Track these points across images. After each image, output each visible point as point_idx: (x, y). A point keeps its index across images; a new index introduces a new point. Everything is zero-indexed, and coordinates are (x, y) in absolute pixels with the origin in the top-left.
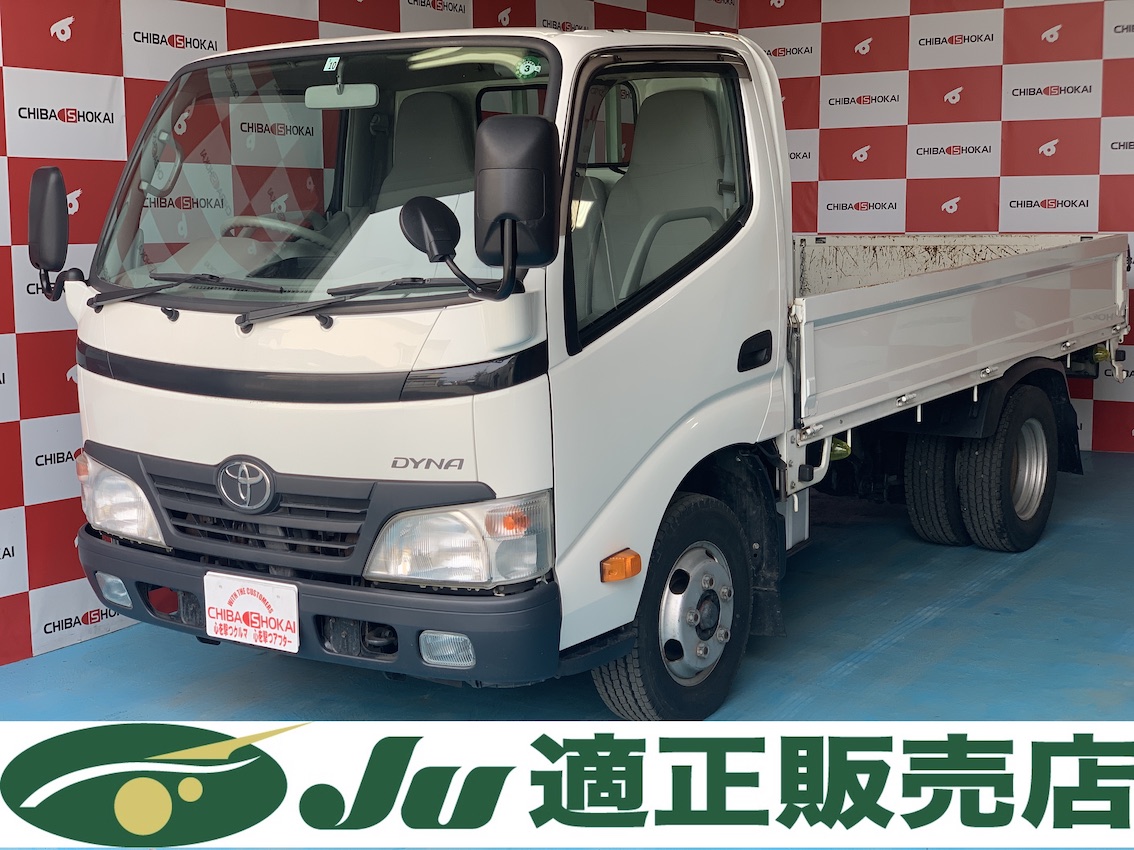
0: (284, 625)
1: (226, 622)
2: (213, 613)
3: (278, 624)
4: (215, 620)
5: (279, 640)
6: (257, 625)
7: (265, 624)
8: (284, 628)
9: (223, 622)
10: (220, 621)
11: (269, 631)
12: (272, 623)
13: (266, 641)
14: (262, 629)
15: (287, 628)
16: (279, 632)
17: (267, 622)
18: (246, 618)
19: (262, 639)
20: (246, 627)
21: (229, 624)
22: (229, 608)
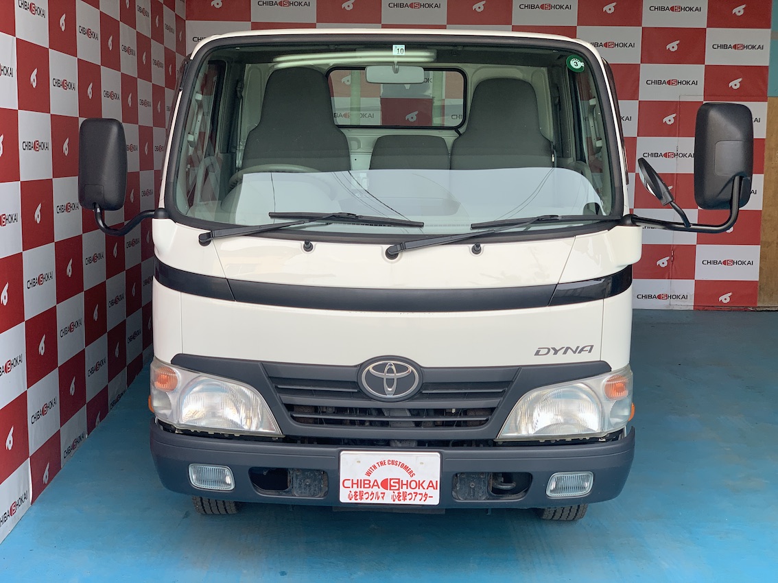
0: (425, 485)
1: (362, 489)
2: (348, 484)
3: (419, 485)
4: (351, 489)
5: (419, 497)
6: (397, 488)
7: (405, 487)
8: (426, 488)
9: (358, 490)
10: (355, 488)
11: (409, 491)
12: (413, 485)
13: (405, 500)
14: (401, 491)
15: (429, 486)
16: (421, 491)
17: (408, 484)
18: (385, 484)
19: (401, 498)
20: (384, 491)
21: (365, 490)
22: (367, 478)
